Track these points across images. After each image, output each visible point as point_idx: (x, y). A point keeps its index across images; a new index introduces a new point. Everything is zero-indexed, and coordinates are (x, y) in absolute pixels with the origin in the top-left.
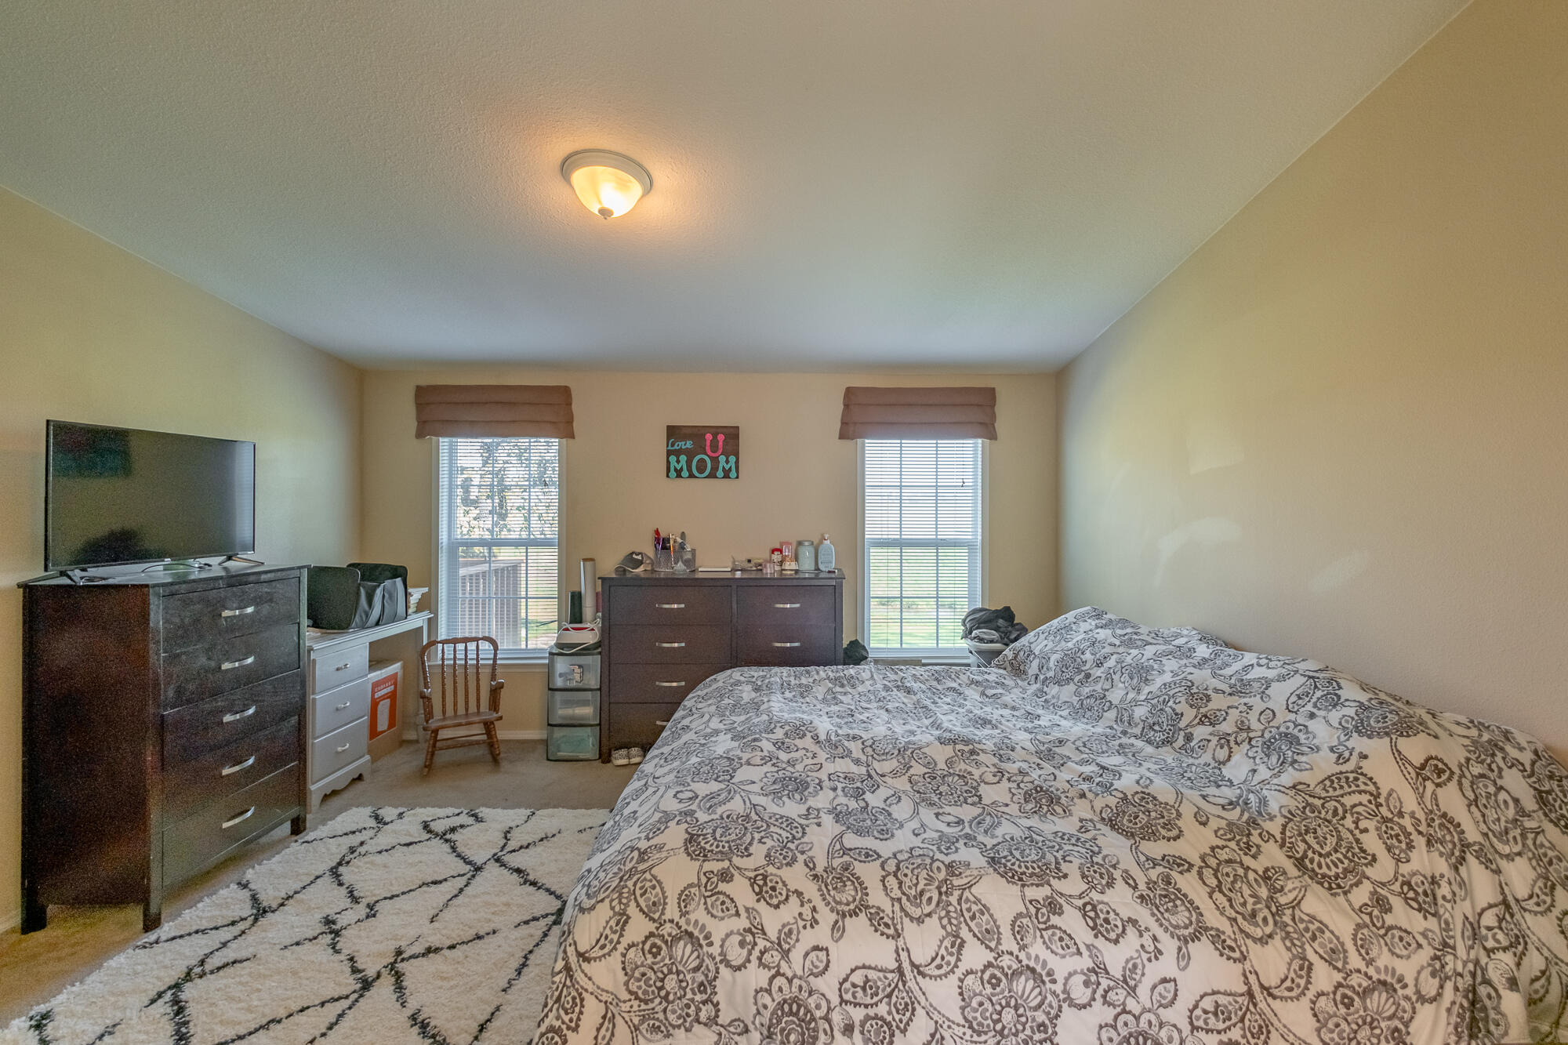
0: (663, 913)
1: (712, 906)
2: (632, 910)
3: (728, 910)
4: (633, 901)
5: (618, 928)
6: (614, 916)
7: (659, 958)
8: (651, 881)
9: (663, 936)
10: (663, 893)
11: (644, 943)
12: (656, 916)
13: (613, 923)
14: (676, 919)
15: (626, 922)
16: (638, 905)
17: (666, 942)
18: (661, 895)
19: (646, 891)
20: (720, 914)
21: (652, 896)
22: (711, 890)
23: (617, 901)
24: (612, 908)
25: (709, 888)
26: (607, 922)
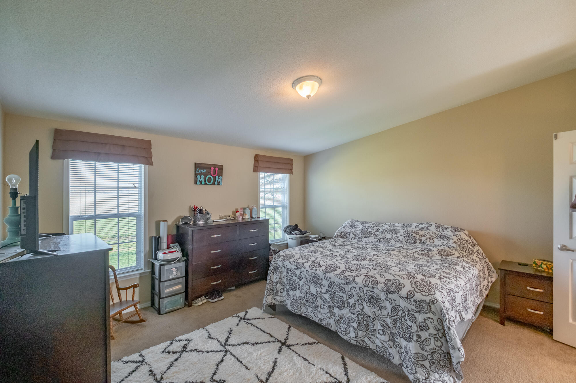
0: (425, 356)
1: (427, 344)
2: (422, 363)
3: (429, 341)
4: (419, 361)
5: (425, 368)
6: (421, 368)
7: (435, 363)
8: (415, 355)
9: (430, 359)
10: (420, 353)
11: (431, 364)
12: (425, 358)
13: (423, 369)
14: (428, 354)
15: (424, 365)
16: (421, 361)
17: (432, 360)
18: (420, 354)
19: (417, 357)
20: (429, 343)
21: (420, 357)
22: (423, 342)
23: (417, 366)
24: (419, 367)
25: (422, 342)
26: (422, 370)
